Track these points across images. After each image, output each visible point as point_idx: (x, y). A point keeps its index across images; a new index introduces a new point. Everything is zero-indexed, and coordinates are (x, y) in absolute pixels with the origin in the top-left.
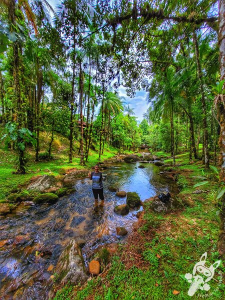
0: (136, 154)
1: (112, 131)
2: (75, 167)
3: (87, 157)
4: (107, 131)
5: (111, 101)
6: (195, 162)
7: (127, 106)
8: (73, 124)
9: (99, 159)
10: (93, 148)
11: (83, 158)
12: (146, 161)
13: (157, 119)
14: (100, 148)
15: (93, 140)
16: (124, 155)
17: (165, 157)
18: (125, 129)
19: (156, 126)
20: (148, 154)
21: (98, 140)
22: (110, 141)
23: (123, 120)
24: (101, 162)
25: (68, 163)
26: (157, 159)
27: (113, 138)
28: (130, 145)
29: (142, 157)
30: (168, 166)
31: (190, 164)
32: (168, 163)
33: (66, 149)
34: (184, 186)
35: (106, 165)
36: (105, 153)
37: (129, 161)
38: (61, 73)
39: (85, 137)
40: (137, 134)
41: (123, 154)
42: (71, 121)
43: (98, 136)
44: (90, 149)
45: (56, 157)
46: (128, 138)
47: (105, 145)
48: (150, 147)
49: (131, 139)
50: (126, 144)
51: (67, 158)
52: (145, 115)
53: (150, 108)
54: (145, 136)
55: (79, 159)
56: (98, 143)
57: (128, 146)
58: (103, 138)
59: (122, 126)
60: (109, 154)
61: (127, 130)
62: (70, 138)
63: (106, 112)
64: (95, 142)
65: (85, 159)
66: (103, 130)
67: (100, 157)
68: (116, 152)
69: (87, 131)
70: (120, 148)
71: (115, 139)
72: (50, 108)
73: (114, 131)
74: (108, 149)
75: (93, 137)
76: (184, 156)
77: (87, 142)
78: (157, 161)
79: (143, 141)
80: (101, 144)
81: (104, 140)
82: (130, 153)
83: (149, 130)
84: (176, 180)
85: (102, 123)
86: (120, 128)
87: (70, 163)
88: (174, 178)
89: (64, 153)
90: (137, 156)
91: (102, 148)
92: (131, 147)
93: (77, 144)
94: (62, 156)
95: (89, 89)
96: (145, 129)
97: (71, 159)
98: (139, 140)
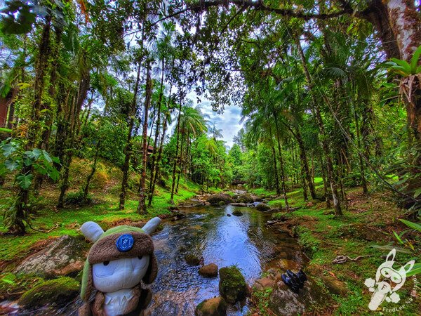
0: (226, 192)
1: (191, 160)
2: (127, 217)
3: (150, 198)
4: (184, 160)
5: (190, 118)
6: (315, 204)
7: (212, 127)
8: (130, 146)
9: (170, 202)
10: (162, 184)
11: (143, 201)
12: (243, 204)
13: (253, 145)
14: (174, 185)
15: (162, 172)
16: (209, 195)
17: (269, 197)
18: (210, 157)
19: (252, 152)
20: (242, 192)
21: (170, 171)
22: (189, 174)
23: (207, 144)
24: (173, 206)
25: (116, 210)
26: (258, 200)
27: (192, 169)
28: (218, 180)
29: (235, 197)
30: (276, 211)
31: (308, 208)
32: (276, 205)
33: (117, 185)
34: (314, 248)
35: (181, 212)
36: (181, 191)
37: (218, 203)
38: (121, 78)
39: (150, 166)
40: (227, 163)
41: (208, 193)
42: (128, 142)
43: (172, 165)
44: (156, 186)
45: (97, 200)
46: (214, 169)
47: (181, 179)
48: (245, 182)
49: (218, 171)
50: (211, 178)
51: (117, 200)
52: (236, 139)
53: (242, 131)
54: (237, 167)
55: (137, 203)
56: (171, 177)
57: (214, 180)
58: (178, 168)
59: (205, 153)
60: (186, 193)
61: (212, 158)
62: (124, 168)
63: (183, 133)
64: (165, 175)
65: (147, 202)
66: (179, 158)
67: (172, 197)
68: (197, 190)
69: (153, 157)
70: (202, 184)
71: (196, 170)
72: (96, 122)
73: (194, 160)
74: (185, 185)
75: (163, 167)
76: (294, 195)
77: (152, 175)
78: (258, 203)
79: (235, 173)
80: (174, 178)
81: (179, 172)
82: (218, 192)
83: (242, 158)
84: (296, 236)
85: (178, 147)
86: (203, 154)
87: (120, 209)
88: (292, 232)
89: (113, 193)
90: (228, 195)
91: (176, 184)
92: (219, 183)
93: (135, 177)
94: (108, 198)
95: (160, 100)
96: (237, 158)
97: (122, 202)
98: (230, 173)
